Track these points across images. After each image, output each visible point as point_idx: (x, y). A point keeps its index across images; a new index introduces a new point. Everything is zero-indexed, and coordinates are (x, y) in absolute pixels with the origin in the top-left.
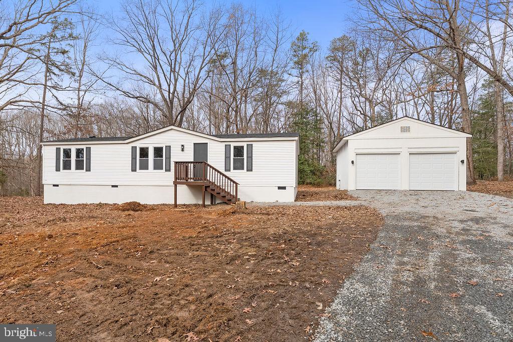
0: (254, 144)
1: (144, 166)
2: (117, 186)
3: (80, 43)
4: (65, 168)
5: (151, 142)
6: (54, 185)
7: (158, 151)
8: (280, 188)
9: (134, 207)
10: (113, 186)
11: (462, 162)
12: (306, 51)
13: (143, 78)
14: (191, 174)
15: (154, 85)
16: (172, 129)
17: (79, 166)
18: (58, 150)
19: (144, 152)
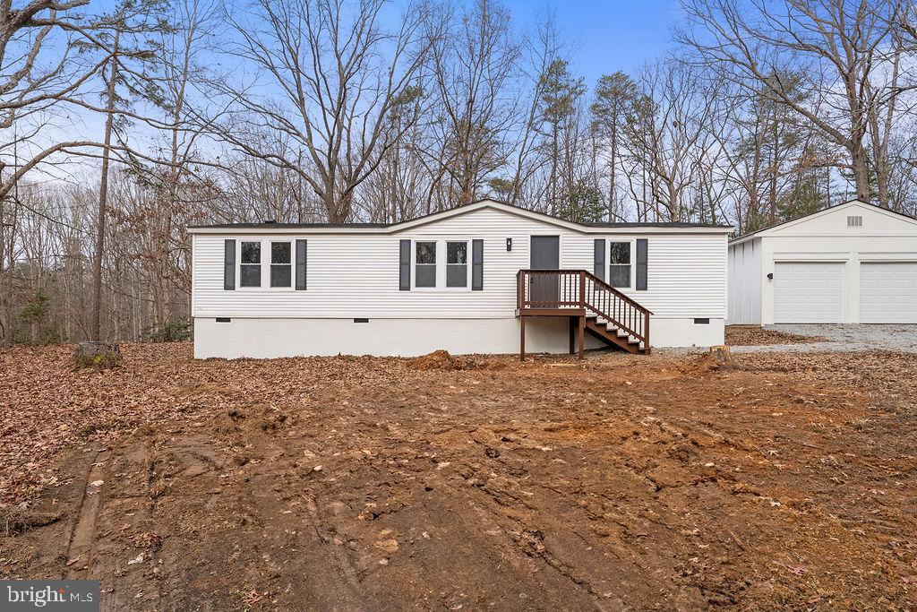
0: (651, 239)
1: (427, 280)
2: (366, 320)
4: (245, 283)
5: (441, 234)
6: (219, 320)
7: (456, 250)
8: (697, 321)
10: (357, 320)
15: (299, 135)
16: (487, 207)
17: (280, 278)
18: (230, 245)
19: (427, 251)
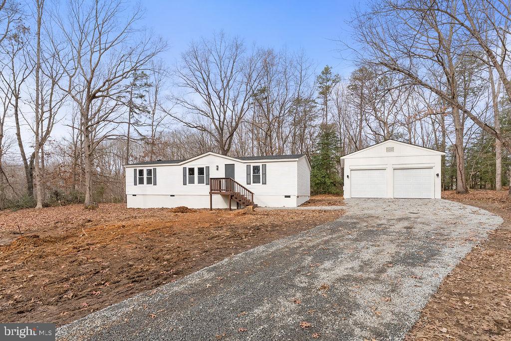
0: (267, 164)
1: (192, 181)
2: (174, 196)
3: (152, 89)
4: (140, 183)
5: (196, 164)
6: (133, 195)
7: (201, 171)
8: (286, 197)
9: (183, 210)
10: (171, 196)
11: (438, 175)
12: (329, 83)
13: (200, 112)
14: (223, 186)
15: (209, 116)
16: (210, 154)
17: (149, 182)
18: (135, 170)
19: (192, 171)
